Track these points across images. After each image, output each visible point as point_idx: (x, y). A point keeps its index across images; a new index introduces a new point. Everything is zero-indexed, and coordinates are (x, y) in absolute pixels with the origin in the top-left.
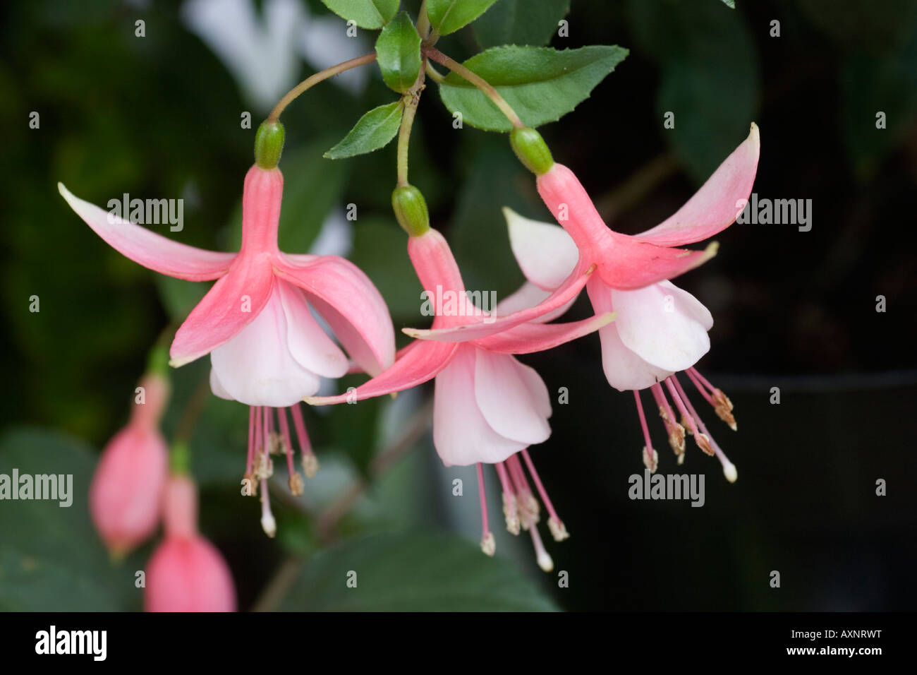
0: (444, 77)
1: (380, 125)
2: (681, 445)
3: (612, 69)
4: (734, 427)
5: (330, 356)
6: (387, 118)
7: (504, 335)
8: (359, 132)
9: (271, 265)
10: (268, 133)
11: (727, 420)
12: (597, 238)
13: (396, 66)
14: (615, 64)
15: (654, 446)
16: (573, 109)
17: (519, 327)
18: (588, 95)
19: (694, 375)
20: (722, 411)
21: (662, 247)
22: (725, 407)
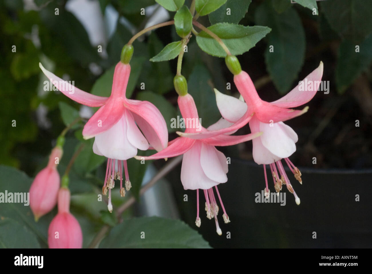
0: (198, 33)
1: (173, 49)
2: (280, 188)
3: (265, 36)
4: (301, 183)
5: (142, 141)
6: (176, 47)
7: (214, 138)
8: (165, 52)
9: (123, 103)
10: (127, 49)
11: (299, 180)
12: (256, 102)
13: (182, 27)
14: (266, 34)
15: (269, 188)
16: (248, 51)
17: (220, 136)
18: (254, 45)
19: (288, 161)
20: (297, 177)
21: (282, 108)
22: (298, 174)
